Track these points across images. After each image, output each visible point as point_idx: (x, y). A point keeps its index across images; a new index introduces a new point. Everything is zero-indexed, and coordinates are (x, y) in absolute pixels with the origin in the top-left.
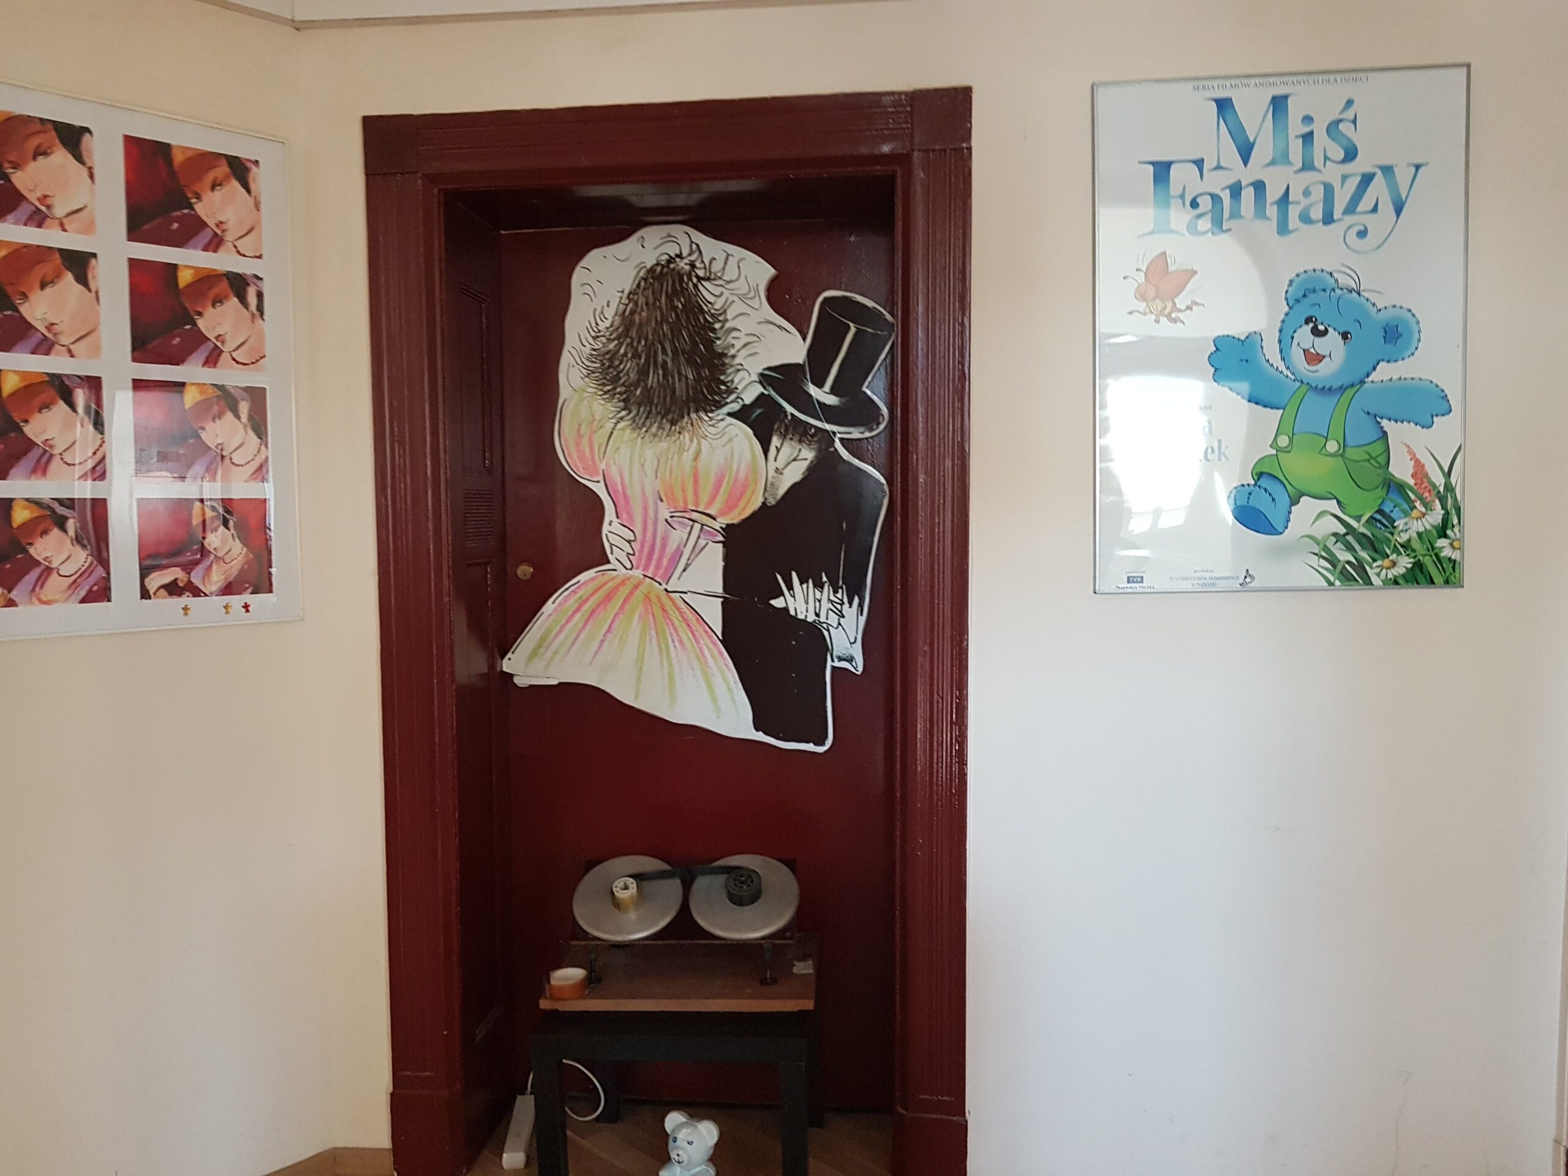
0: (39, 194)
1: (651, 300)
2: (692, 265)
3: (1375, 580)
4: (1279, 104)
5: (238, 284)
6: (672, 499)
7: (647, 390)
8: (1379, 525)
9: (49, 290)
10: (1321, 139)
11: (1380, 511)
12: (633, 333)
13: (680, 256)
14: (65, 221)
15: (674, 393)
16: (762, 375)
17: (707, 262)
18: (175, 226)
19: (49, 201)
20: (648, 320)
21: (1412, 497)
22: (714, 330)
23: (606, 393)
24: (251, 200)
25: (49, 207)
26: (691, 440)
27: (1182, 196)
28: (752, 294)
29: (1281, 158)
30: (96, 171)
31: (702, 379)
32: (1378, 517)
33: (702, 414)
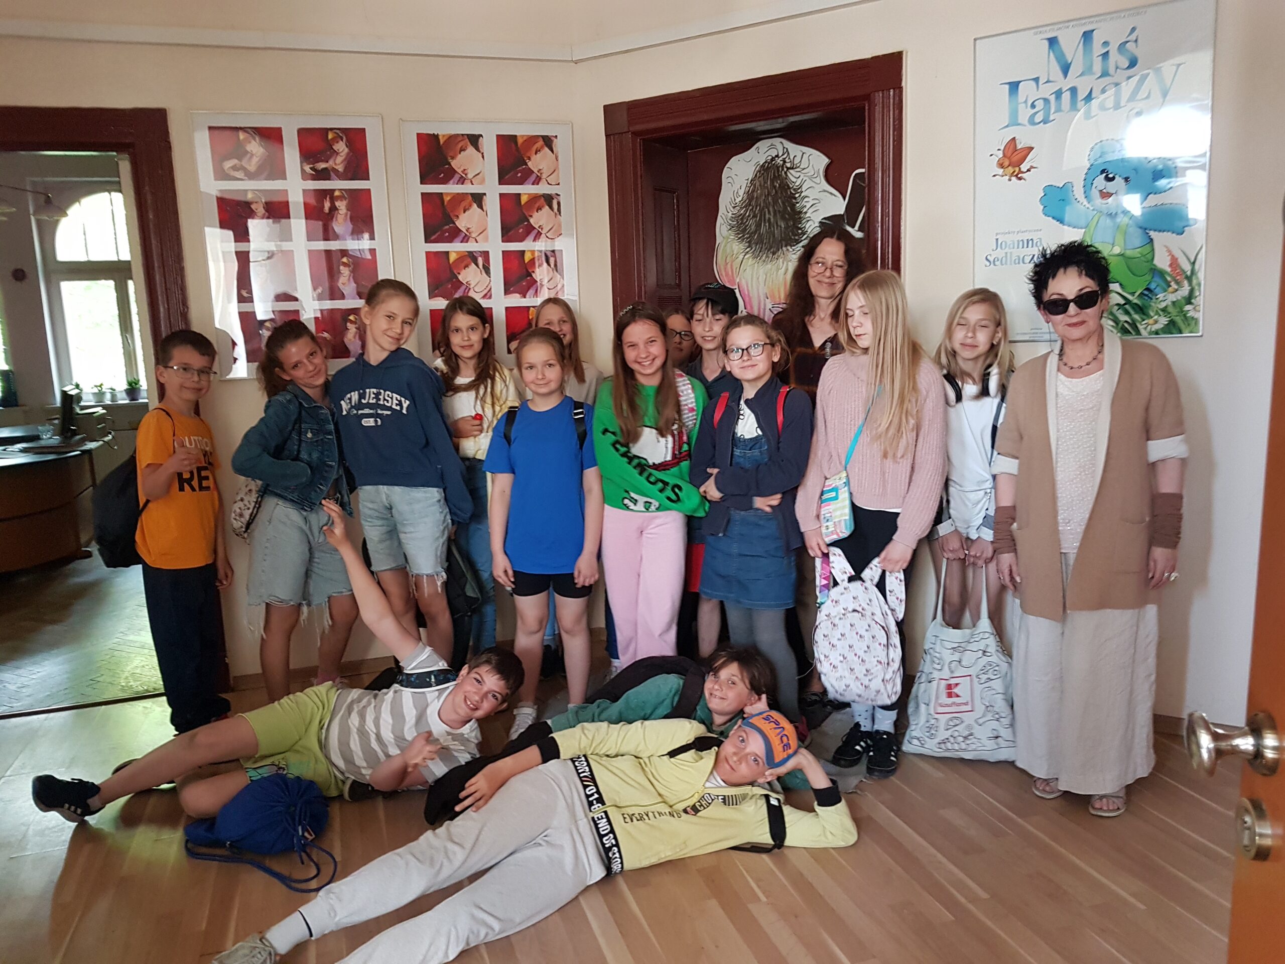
0: (462, 169)
1: (762, 182)
2: (784, 162)
3: (1143, 332)
4: (1087, 36)
5: (548, 199)
6: (773, 297)
7: (760, 235)
8: (1146, 298)
9: (467, 213)
10: (1114, 56)
11: (1148, 289)
12: (753, 203)
13: (777, 156)
14: (473, 180)
15: (774, 236)
16: (820, 222)
17: (792, 158)
18: (519, 175)
19: (466, 172)
20: (761, 195)
21: (1169, 279)
22: (795, 198)
23: (739, 238)
24: (554, 156)
25: (466, 175)
26: (783, 263)
27: (1026, 102)
28: (815, 176)
29: (1087, 71)
30: (485, 154)
31: (789, 227)
32: (1146, 292)
33: (789, 248)
